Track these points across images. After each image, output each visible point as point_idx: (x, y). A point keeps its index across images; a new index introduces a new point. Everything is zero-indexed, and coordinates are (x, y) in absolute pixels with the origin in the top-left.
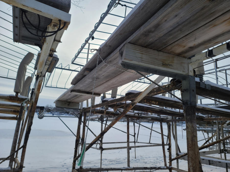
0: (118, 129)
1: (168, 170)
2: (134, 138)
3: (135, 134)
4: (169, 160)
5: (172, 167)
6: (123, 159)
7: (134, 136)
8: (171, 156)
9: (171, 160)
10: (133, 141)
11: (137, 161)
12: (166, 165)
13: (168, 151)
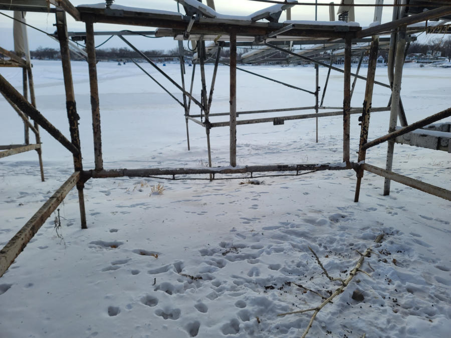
0: (275, 81)
1: (352, 169)
2: (315, 98)
3: (318, 88)
4: (360, 145)
5: (365, 164)
6: (288, 143)
7: (316, 94)
8: (365, 136)
9: (365, 145)
10: (314, 105)
11: (315, 148)
12: (346, 158)
13: (360, 124)
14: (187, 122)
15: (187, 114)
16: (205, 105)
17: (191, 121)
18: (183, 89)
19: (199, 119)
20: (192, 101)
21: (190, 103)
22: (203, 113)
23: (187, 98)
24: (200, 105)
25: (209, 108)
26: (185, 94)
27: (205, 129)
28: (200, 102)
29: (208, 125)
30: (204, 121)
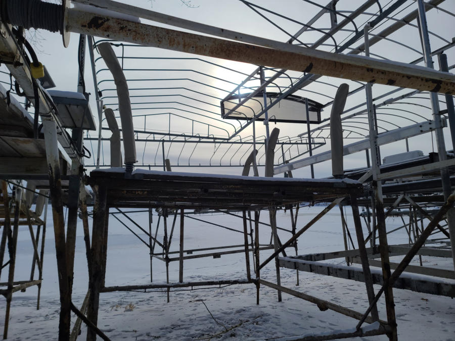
5: (260, 280)
8: (258, 262)
9: (258, 267)
12: (249, 275)
14: (151, 259)
15: (152, 253)
16: (166, 246)
17: (155, 258)
18: (150, 235)
19: (161, 256)
20: (156, 244)
21: (154, 244)
22: (165, 252)
23: (153, 241)
24: (162, 246)
25: (169, 248)
26: (151, 238)
27: (165, 263)
28: (163, 244)
29: (168, 260)
30: (164, 257)
